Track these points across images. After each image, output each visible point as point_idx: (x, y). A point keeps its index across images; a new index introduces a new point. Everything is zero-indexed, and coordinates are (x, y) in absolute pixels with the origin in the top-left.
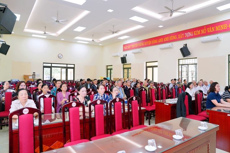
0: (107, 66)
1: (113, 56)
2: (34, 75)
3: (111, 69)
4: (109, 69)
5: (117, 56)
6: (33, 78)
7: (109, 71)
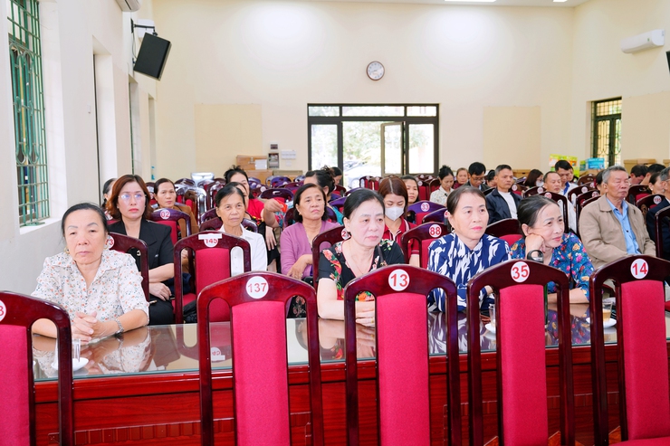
0: (596, 102)
1: (626, 52)
2: (273, 155)
3: (613, 118)
4: (604, 118)
5: (650, 47)
6: (270, 167)
7: (604, 128)
